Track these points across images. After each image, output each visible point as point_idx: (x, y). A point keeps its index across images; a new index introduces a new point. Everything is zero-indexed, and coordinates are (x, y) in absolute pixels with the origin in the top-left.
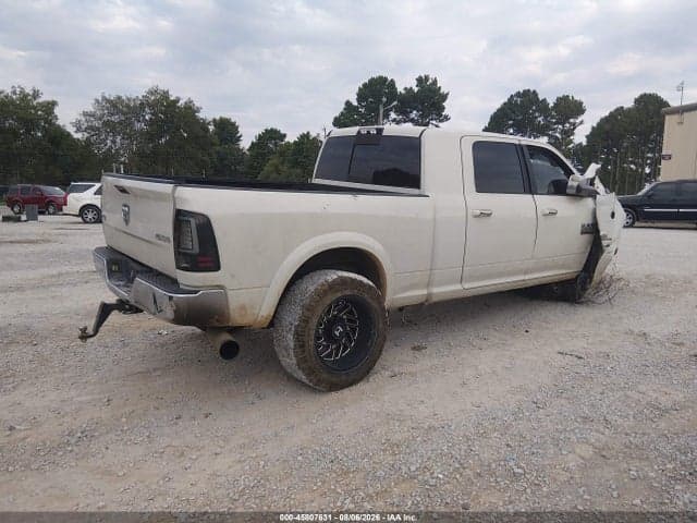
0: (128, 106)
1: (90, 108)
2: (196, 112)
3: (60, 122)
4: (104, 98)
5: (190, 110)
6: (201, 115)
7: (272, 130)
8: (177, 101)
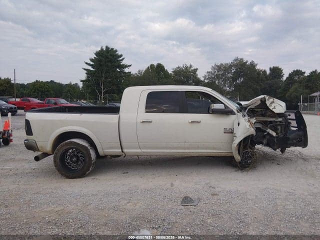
0: (225, 67)
1: (210, 70)
2: (255, 66)
3: (199, 76)
4: (216, 65)
5: (253, 65)
6: (257, 67)
7: (297, 70)
8: (247, 62)
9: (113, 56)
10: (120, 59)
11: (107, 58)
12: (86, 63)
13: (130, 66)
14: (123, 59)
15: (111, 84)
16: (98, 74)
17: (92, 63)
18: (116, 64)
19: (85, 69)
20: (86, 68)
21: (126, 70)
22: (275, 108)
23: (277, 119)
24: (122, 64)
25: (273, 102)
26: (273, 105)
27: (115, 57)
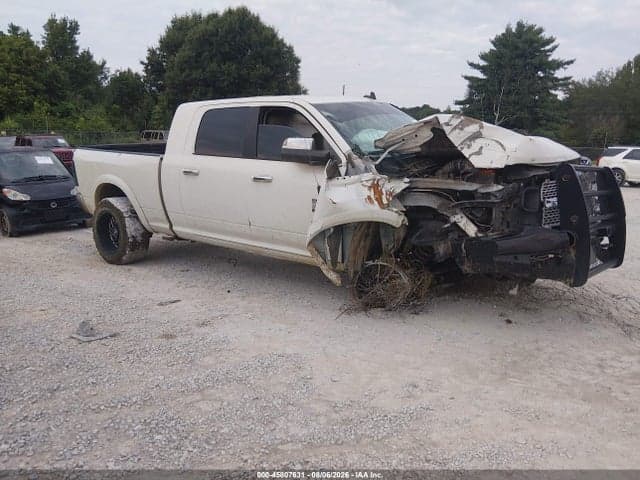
9: (532, 42)
10: (547, 48)
11: (517, 48)
12: (471, 65)
13: (572, 62)
14: (556, 47)
15: (517, 107)
16: (492, 85)
17: (482, 63)
18: (536, 61)
19: (466, 78)
20: (470, 75)
21: (560, 74)
22: (479, 153)
23: (489, 185)
24: (550, 59)
25: (477, 136)
26: (476, 145)
27: (536, 45)
